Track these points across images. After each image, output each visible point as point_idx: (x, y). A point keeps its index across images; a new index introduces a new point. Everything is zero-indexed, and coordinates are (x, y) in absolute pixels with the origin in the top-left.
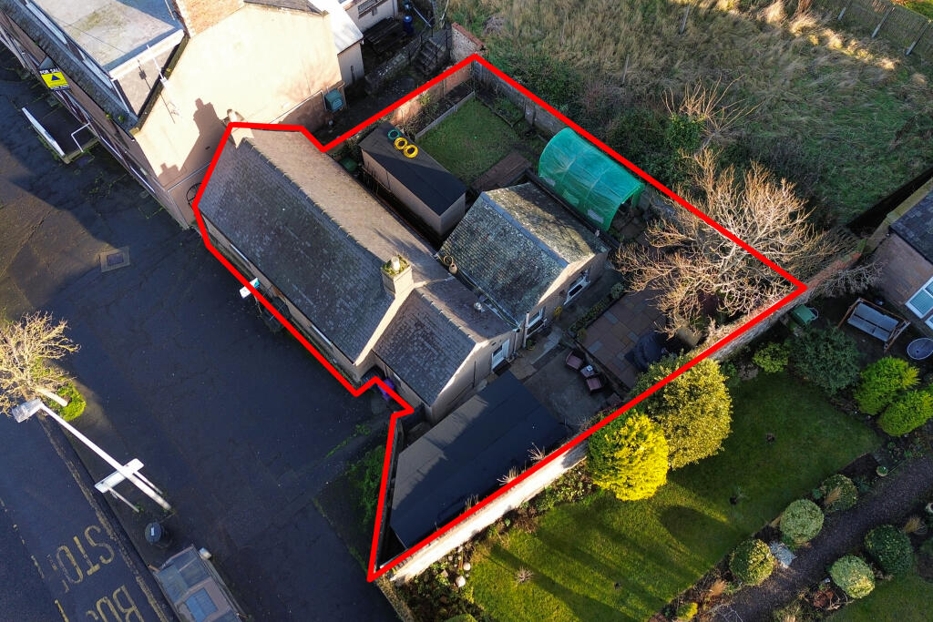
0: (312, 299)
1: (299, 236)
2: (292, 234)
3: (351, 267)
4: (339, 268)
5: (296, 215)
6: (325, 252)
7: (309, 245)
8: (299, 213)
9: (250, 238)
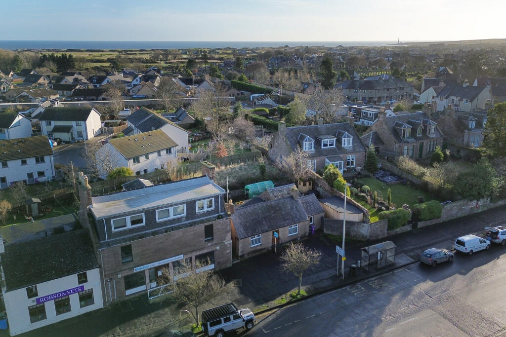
0: (287, 221)
1: (269, 212)
2: (268, 214)
3: (285, 204)
4: (284, 208)
6: (278, 208)
7: (273, 211)
8: (264, 208)
9: (261, 227)
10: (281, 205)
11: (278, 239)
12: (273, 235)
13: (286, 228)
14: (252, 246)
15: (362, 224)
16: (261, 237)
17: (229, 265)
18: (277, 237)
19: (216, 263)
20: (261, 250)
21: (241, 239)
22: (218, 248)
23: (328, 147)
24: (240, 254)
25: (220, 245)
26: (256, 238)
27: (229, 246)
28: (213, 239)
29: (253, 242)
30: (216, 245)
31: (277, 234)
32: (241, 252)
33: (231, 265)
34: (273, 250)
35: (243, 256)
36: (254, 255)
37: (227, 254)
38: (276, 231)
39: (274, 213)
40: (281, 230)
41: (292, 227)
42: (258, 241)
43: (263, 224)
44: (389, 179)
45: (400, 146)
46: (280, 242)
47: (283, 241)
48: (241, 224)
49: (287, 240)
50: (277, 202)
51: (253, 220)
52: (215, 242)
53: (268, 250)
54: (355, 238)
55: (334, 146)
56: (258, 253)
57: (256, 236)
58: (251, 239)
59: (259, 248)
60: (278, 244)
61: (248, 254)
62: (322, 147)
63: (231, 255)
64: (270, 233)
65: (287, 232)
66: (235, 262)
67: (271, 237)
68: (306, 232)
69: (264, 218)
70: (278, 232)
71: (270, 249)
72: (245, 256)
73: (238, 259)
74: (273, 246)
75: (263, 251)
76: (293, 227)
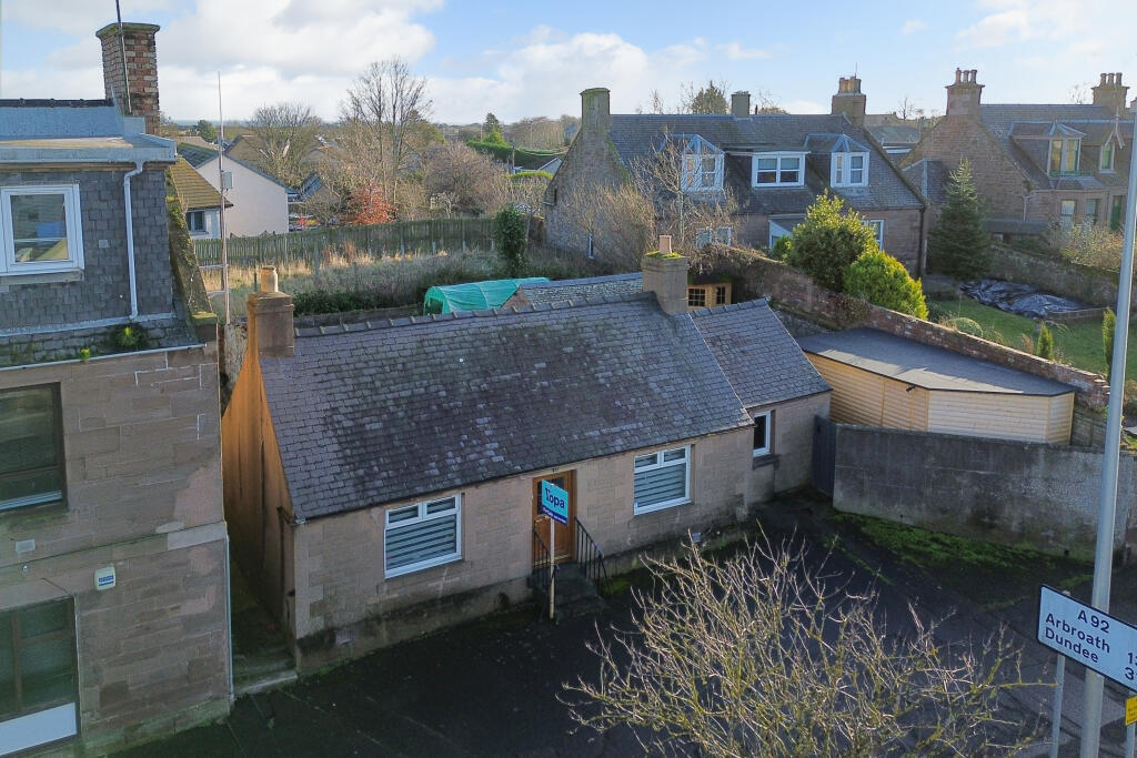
0: (626, 421)
1: (519, 368)
2: (508, 377)
3: (614, 332)
4: (605, 349)
5: (485, 349)
6: (569, 349)
7: (543, 365)
8: (486, 342)
9: (458, 451)
10: (589, 335)
11: (571, 529)
12: (539, 508)
13: (619, 461)
14: (390, 573)
15: (1079, 456)
16: (457, 510)
17: (211, 707)
18: (565, 512)
19: (88, 695)
20: (459, 598)
21: (311, 519)
22: (105, 576)
23: (778, 183)
24: (304, 624)
25: (118, 553)
26: (424, 515)
27: (202, 565)
28: (62, 504)
29: (402, 547)
30: (86, 551)
31: (563, 494)
32: (316, 609)
33: (224, 708)
34: (536, 603)
35: (323, 640)
36: (406, 632)
37: (192, 623)
38: (558, 481)
39: (547, 374)
40: (586, 472)
41: (653, 459)
42: (442, 535)
43: (477, 434)
44: (1044, 304)
45: (1045, 203)
46: (584, 552)
47: (601, 545)
48: (327, 423)
49: (628, 543)
50: (565, 315)
51: (410, 401)
52: (76, 527)
53: (504, 598)
54: (1026, 545)
55: (801, 182)
56: (435, 623)
57: (422, 505)
58: (385, 521)
59: (441, 585)
60: (569, 562)
61: (369, 624)
62: (755, 183)
63: (222, 637)
64: (521, 488)
65: (626, 490)
66: (254, 688)
67: (524, 517)
68: (739, 500)
69: (485, 395)
70: (569, 482)
71: (517, 593)
72: (341, 640)
73: (291, 666)
74: (537, 578)
75: (472, 610)
76: (661, 463)
